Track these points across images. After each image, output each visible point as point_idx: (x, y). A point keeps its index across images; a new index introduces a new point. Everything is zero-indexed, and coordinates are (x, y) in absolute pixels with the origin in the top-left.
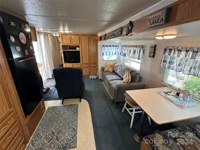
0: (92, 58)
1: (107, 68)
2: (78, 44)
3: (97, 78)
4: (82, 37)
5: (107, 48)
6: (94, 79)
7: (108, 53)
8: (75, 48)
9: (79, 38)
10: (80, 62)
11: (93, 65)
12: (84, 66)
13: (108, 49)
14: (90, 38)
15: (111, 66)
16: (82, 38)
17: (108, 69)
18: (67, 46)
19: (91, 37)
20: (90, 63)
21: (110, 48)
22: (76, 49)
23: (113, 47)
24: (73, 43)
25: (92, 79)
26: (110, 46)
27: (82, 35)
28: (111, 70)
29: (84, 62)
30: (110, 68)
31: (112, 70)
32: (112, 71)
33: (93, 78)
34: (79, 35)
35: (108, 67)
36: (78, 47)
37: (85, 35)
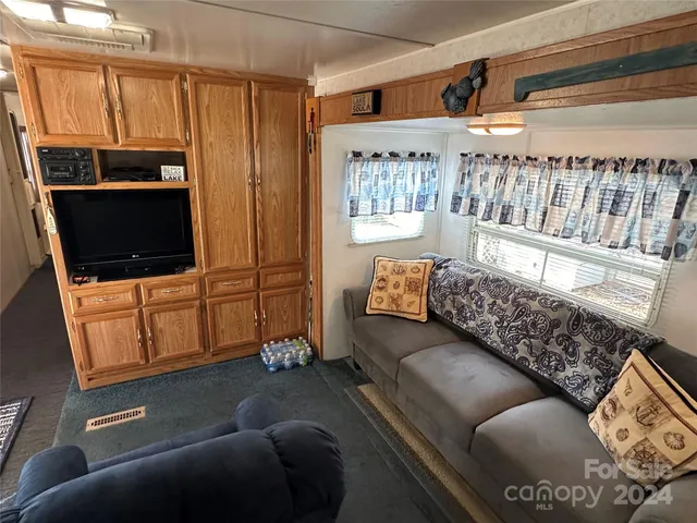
0: (274, 231)
1: (382, 294)
2: (175, 142)
3: (316, 355)
4: (206, 90)
5: (375, 168)
6: (295, 366)
7: (380, 202)
8: (147, 166)
9: (183, 95)
10: (192, 264)
11: (279, 279)
12: (222, 287)
13: (385, 175)
14: (259, 100)
15: (412, 286)
16: (205, 99)
17: (394, 300)
18: (86, 152)
19: (266, 93)
20: (261, 267)
21: (393, 167)
22: (159, 178)
23: (410, 165)
24: (136, 132)
25: (280, 368)
26: (394, 155)
27: (204, 76)
28: (415, 307)
29: (219, 264)
30: (407, 298)
31: (424, 309)
32: (424, 317)
33: (287, 363)
34: (183, 78)
35: (391, 290)
36: (180, 159)
37: (226, 78)
